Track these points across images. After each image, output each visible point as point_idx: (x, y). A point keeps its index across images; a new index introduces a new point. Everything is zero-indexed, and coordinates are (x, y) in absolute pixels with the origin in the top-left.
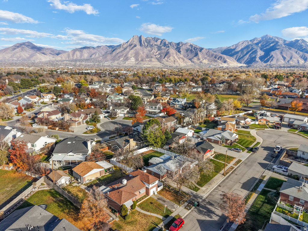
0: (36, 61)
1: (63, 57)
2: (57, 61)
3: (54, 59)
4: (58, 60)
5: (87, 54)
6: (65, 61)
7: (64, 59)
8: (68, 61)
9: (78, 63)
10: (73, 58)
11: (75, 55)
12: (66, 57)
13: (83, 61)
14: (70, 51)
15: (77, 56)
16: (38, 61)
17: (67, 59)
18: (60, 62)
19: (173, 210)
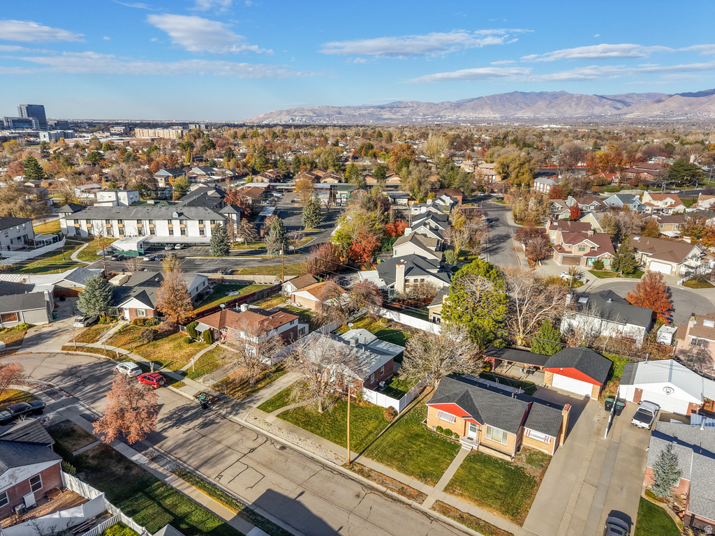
19: (201, 380)
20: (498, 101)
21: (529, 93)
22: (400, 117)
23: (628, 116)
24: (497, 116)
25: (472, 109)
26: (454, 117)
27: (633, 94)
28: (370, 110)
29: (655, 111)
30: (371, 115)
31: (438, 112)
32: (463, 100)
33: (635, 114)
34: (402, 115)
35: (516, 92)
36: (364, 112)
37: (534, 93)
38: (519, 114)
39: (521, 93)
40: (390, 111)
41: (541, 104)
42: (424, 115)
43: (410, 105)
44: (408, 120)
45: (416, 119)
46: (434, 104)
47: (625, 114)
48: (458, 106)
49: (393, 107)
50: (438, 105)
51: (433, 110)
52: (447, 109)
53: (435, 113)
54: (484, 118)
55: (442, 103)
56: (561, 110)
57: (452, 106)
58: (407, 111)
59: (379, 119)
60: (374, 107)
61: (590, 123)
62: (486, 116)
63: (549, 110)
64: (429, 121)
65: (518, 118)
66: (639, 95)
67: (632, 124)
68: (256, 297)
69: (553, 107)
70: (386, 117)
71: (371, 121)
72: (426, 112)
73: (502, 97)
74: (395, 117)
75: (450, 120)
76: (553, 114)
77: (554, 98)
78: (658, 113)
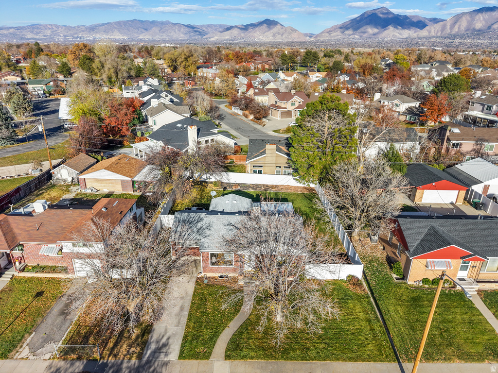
0: (386, 39)
1: (433, 31)
2: (419, 39)
3: (415, 35)
4: (422, 36)
5: (484, 22)
6: (434, 37)
7: (433, 34)
8: (439, 37)
9: (457, 41)
10: (451, 32)
11: (457, 26)
12: (438, 31)
13: (468, 36)
14: (448, 18)
15: (459, 28)
16: (389, 39)
17: (439, 34)
18: (425, 40)
19: (25, 352)
20: (123, 26)
21: (145, 21)
22: (43, 37)
23: (212, 39)
24: (125, 37)
25: (105, 32)
26: (91, 38)
27: (211, 25)
28: (11, 31)
29: (226, 37)
30: (14, 35)
31: (76, 34)
32: (95, 25)
33: (215, 38)
34: (44, 36)
35: (135, 20)
36: (5, 32)
37: (149, 21)
38: (141, 37)
39: (139, 20)
40: (32, 32)
41: (155, 29)
42: (65, 36)
43: (50, 27)
44: (51, 40)
45: (58, 39)
46: (71, 27)
47: (210, 38)
48: (92, 29)
49: (34, 28)
50: (74, 28)
51: (72, 32)
52: (83, 31)
53: (74, 34)
54: (116, 39)
55: (78, 27)
56: (169, 34)
57: (87, 29)
58: (48, 32)
59: (22, 38)
60: (14, 28)
61: (191, 44)
62: (117, 37)
63: (161, 34)
64: (71, 41)
65: (141, 39)
66: (215, 25)
67: (216, 44)
68: (22, 193)
69: (164, 32)
70: (28, 37)
71: (15, 40)
72: (65, 34)
73: (126, 23)
74: (38, 37)
75: (89, 40)
76: (165, 37)
77: (162, 25)
78: (228, 37)
